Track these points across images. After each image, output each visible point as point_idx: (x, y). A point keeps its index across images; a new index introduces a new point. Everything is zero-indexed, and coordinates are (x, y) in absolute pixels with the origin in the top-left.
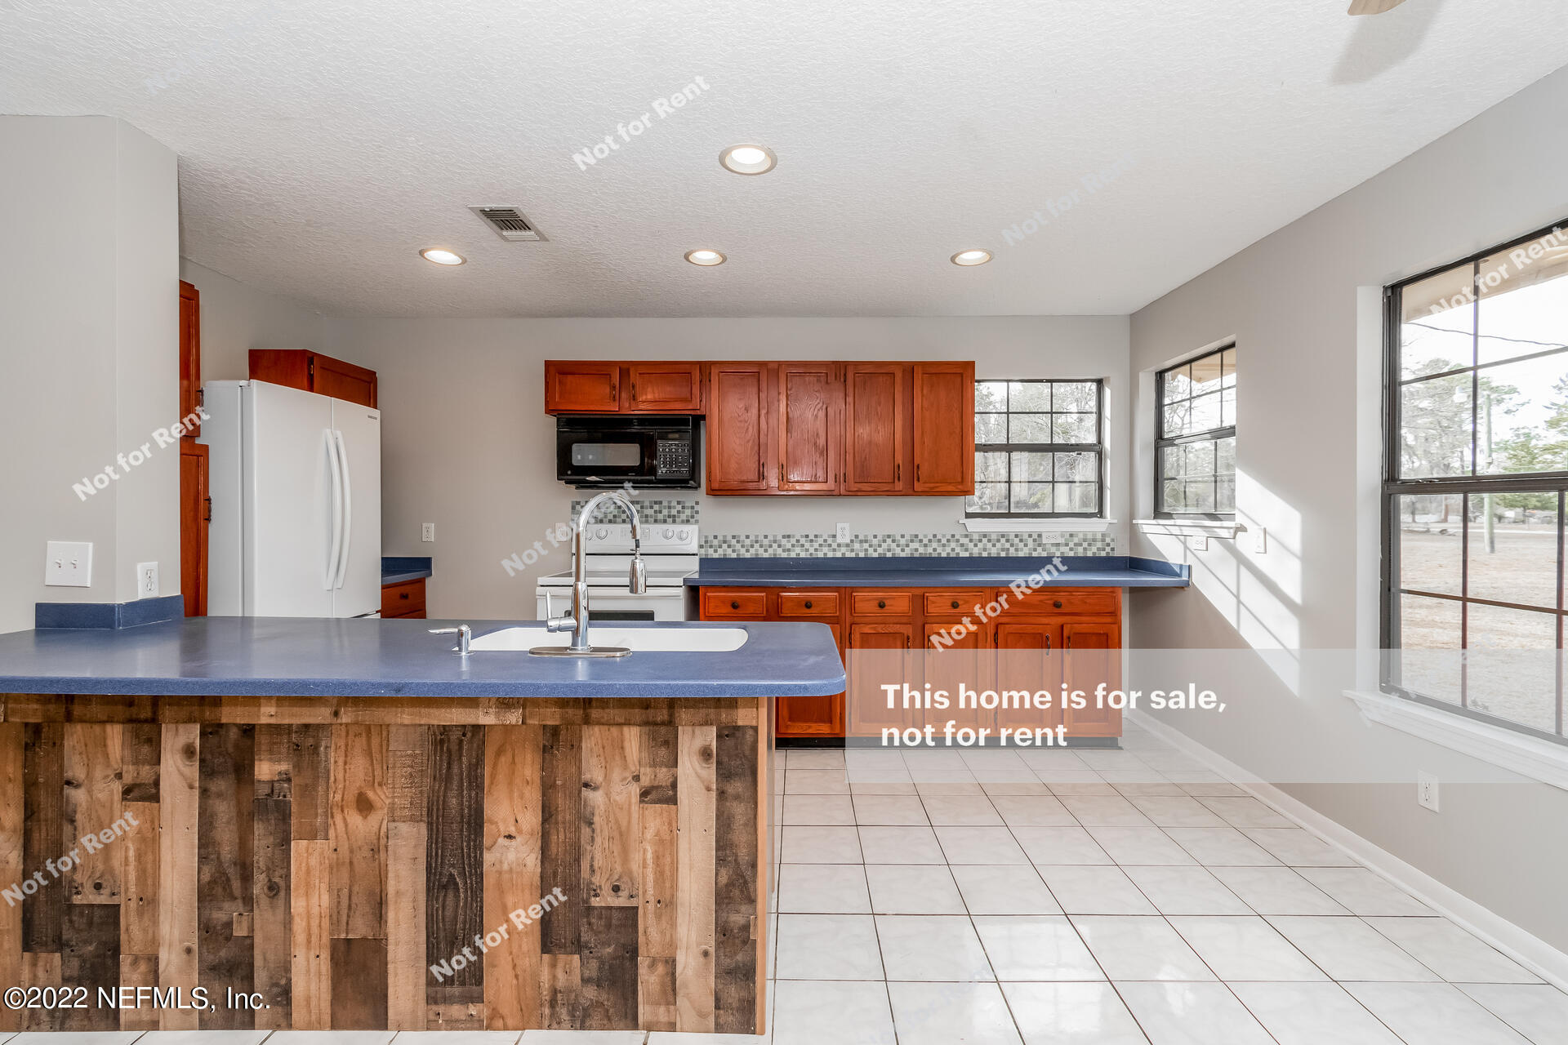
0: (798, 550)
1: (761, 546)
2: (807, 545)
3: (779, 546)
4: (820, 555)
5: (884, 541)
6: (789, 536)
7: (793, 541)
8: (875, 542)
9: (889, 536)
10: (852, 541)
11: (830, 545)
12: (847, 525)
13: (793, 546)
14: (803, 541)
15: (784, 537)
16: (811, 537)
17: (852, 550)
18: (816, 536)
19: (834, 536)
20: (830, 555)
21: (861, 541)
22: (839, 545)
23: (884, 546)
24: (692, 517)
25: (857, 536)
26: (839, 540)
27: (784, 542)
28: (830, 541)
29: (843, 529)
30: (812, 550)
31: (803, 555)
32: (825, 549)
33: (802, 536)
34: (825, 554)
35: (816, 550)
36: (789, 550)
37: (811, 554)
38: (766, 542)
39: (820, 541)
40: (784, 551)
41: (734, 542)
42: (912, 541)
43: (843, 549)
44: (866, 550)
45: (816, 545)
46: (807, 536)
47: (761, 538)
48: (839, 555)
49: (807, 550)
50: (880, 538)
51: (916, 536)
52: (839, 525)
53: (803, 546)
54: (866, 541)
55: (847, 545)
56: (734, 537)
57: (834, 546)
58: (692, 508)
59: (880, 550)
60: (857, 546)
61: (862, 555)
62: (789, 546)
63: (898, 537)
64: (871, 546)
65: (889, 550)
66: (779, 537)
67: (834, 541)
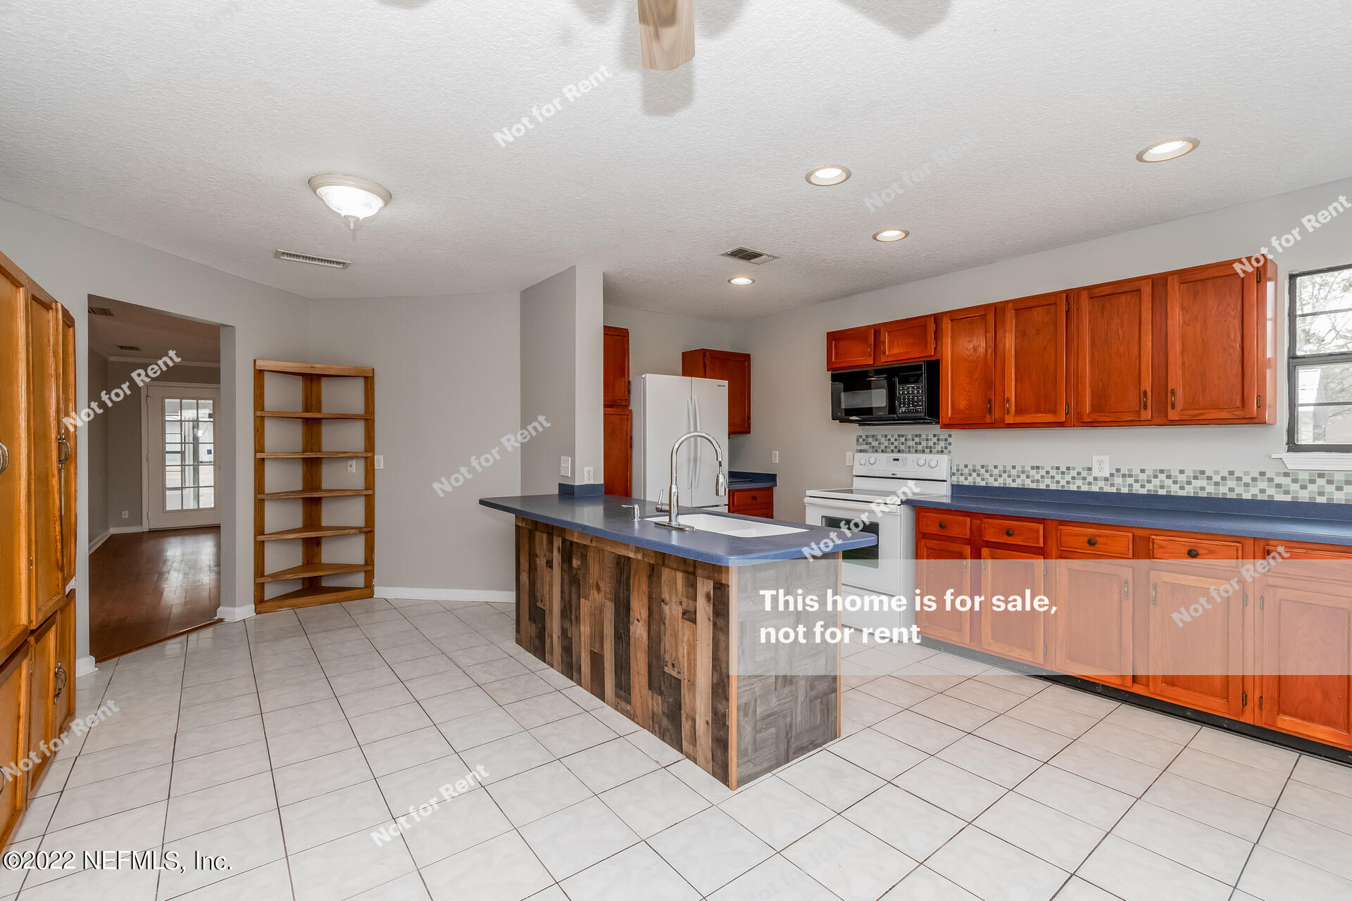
0: (1048, 481)
1: (1009, 476)
2: (1058, 477)
3: (1028, 477)
4: (1073, 488)
5: (1155, 477)
6: (1038, 468)
7: (1043, 472)
8: (1143, 477)
9: (1162, 471)
10: (1112, 475)
11: (1084, 479)
12: (1106, 459)
13: (1042, 477)
14: (1053, 472)
15: (1032, 468)
16: (1063, 469)
17: (1112, 485)
18: (1068, 469)
19: (1090, 469)
20: (1085, 488)
21: (1124, 476)
22: (1095, 479)
23: (1156, 482)
24: (946, 448)
25: (1118, 470)
26: (1095, 473)
27: (1033, 473)
28: (1084, 474)
29: (1101, 462)
30: (1063, 482)
31: (1053, 487)
32: (1079, 482)
33: (1052, 468)
34: (1079, 487)
35: (1068, 483)
36: (1038, 481)
37: (1063, 486)
38: (1014, 472)
39: (1073, 473)
40: (1032, 482)
41: (983, 471)
42: (1196, 478)
43: (1101, 483)
44: (1131, 486)
45: (1068, 478)
46: (1058, 468)
47: (1009, 468)
48: (1095, 489)
49: (1058, 482)
50: (1149, 472)
51: (1202, 472)
52: (1095, 458)
53: (1053, 477)
54: (1130, 476)
55: (1106, 479)
56: (984, 467)
57: (1090, 479)
58: (945, 440)
59: (1150, 487)
60: (1118, 480)
61: (1125, 490)
62: (1038, 477)
63: (1175, 473)
64: (1137, 481)
65: (1162, 487)
66: (1028, 468)
67: (1090, 475)
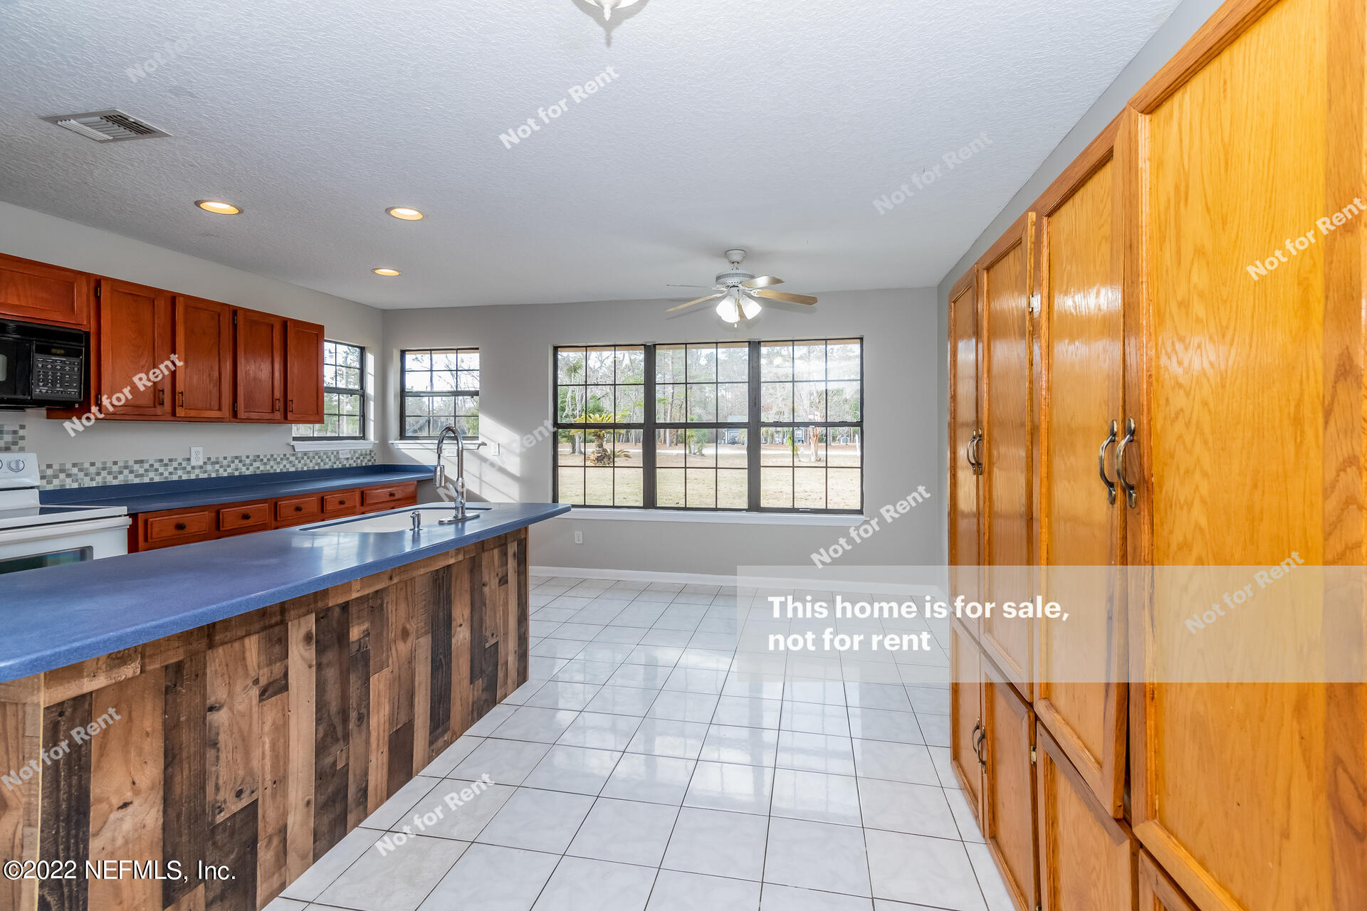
0: (151, 474)
1: (110, 473)
2: (161, 470)
3: (131, 472)
4: (175, 478)
5: (233, 462)
6: (142, 462)
7: (146, 466)
8: (225, 463)
9: (237, 458)
10: (205, 463)
11: (185, 468)
12: (200, 449)
13: (146, 471)
14: (157, 465)
15: (136, 462)
16: (166, 461)
17: (205, 472)
18: (171, 460)
19: (189, 460)
20: (185, 477)
21: (213, 463)
22: (193, 468)
23: (233, 466)
24: (15, 443)
25: (209, 459)
26: (194, 463)
27: (136, 467)
28: (184, 464)
29: (197, 453)
30: (166, 474)
31: (157, 479)
32: (180, 472)
33: (156, 461)
34: (181, 477)
35: (171, 473)
36: (142, 476)
37: (166, 478)
38: (115, 468)
39: (175, 464)
40: (136, 476)
41: (75, 470)
42: (255, 461)
43: (197, 471)
44: (217, 471)
45: (171, 469)
46: (161, 461)
47: (109, 464)
48: (193, 477)
49: (162, 474)
50: (229, 459)
51: (258, 456)
52: (193, 450)
53: (157, 470)
54: (217, 463)
55: (201, 467)
56: (74, 465)
57: (189, 468)
58: (15, 432)
59: (229, 470)
60: (209, 467)
61: (214, 475)
62: (141, 471)
63: (244, 458)
64: (221, 467)
65: (237, 470)
66: (131, 463)
67: (189, 464)
